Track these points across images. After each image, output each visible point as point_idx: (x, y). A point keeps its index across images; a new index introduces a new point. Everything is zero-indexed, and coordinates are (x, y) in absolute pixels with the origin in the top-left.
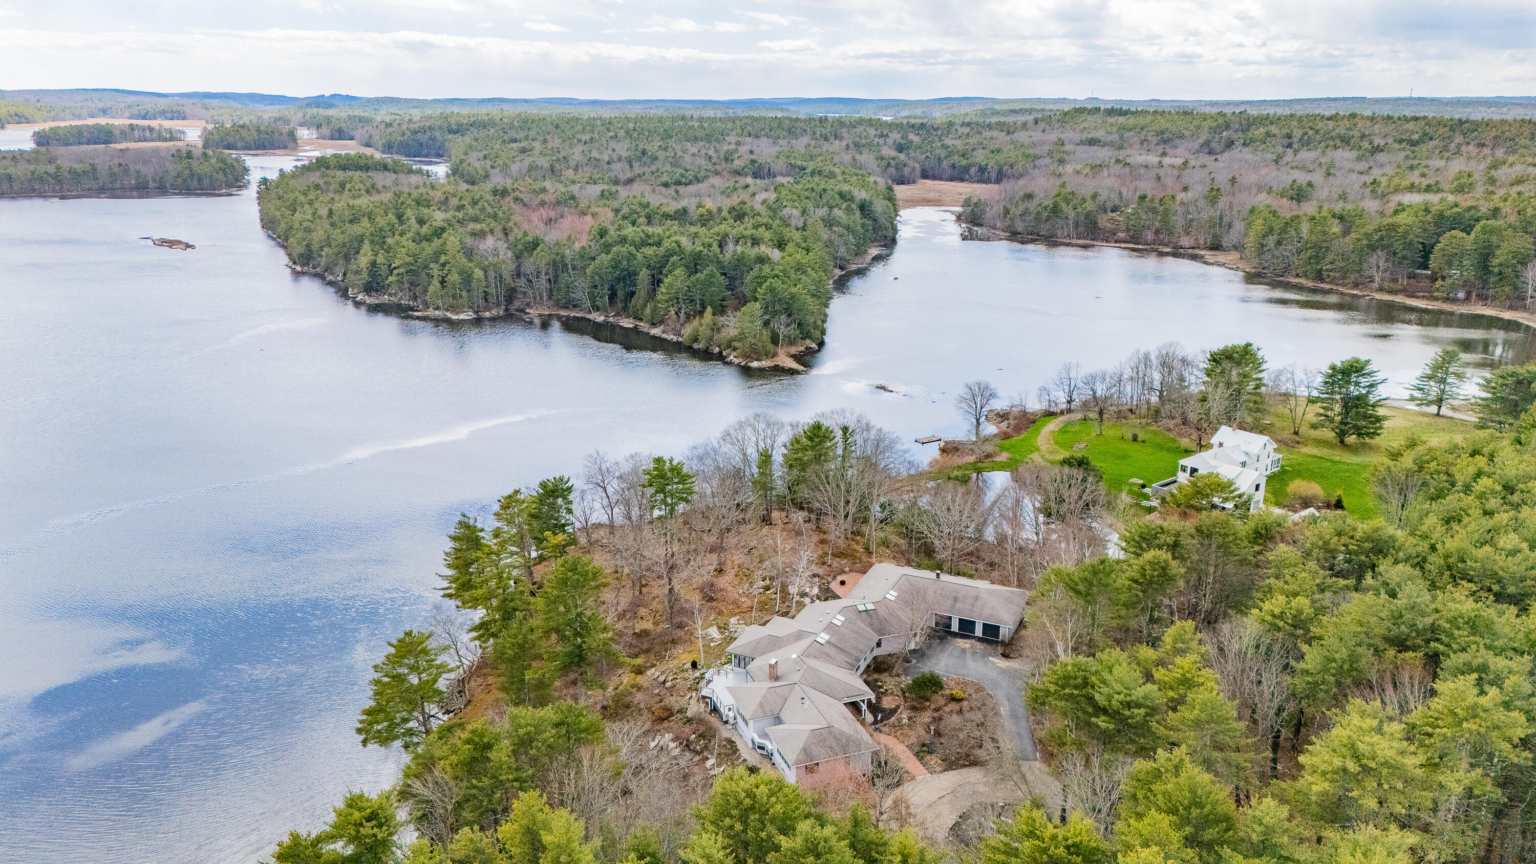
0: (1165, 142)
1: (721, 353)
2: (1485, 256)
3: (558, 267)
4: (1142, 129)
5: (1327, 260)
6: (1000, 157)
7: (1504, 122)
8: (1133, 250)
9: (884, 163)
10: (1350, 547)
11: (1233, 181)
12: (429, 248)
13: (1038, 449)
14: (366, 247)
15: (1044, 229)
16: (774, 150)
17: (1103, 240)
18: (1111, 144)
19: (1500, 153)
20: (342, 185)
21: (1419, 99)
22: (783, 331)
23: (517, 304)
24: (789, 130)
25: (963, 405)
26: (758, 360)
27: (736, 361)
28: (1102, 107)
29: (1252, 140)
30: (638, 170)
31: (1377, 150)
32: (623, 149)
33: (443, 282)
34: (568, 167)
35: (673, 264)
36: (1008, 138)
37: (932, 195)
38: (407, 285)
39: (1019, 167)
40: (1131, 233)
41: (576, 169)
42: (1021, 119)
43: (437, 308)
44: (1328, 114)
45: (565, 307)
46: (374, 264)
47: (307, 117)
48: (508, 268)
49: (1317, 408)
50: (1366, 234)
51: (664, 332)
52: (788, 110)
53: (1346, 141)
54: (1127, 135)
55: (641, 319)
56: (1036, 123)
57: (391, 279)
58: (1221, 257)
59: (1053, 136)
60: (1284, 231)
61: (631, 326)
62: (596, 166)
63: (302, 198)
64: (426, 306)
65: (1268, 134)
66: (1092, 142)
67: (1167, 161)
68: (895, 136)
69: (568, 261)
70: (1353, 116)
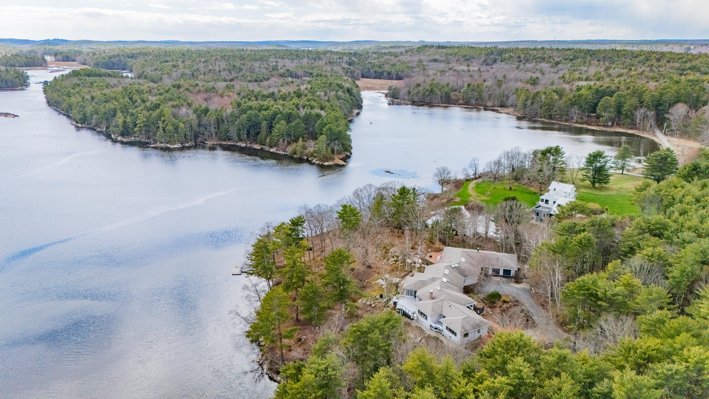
0: (468, 60)
1: (308, 159)
2: (619, 107)
3: (219, 121)
4: (456, 54)
5: (554, 110)
6: (397, 68)
7: (605, 50)
8: (467, 108)
9: (345, 71)
10: (651, 227)
11: (504, 76)
12: (155, 114)
13: (471, 196)
14: (119, 114)
15: (427, 100)
16: (294, 65)
17: (453, 104)
18: (444, 61)
19: (607, 64)
20: (92, 84)
21: (558, 41)
22: (336, 148)
23: (199, 139)
24: (297, 56)
25: (436, 178)
26: (327, 161)
27: (317, 162)
28: (435, 45)
29: (505, 59)
30: (234, 75)
31: (557, 63)
32: (223, 65)
33: (164, 130)
34: (201, 74)
35: (279, 118)
36: (397, 59)
37: (369, 85)
38: (144, 132)
39: (405, 72)
40: (465, 101)
41: (204, 74)
42: (399, 50)
43: (162, 143)
44: (532, 48)
45: (225, 140)
46: (125, 122)
47: (47, 50)
48: (195, 122)
49: (584, 172)
50: (569, 99)
51: (277, 150)
52: (287, 46)
53: (543, 59)
54: (449, 57)
55: (265, 145)
56: (407, 52)
57: (136, 129)
58: (506, 110)
59: (416, 58)
60: (534, 98)
61: (259, 148)
62: (214, 74)
63: (72, 91)
64: (155, 141)
65: (511, 57)
66: (435, 61)
67: (471, 68)
68: (345, 58)
69: (224, 118)
70: (543, 49)
